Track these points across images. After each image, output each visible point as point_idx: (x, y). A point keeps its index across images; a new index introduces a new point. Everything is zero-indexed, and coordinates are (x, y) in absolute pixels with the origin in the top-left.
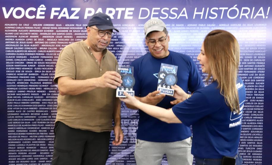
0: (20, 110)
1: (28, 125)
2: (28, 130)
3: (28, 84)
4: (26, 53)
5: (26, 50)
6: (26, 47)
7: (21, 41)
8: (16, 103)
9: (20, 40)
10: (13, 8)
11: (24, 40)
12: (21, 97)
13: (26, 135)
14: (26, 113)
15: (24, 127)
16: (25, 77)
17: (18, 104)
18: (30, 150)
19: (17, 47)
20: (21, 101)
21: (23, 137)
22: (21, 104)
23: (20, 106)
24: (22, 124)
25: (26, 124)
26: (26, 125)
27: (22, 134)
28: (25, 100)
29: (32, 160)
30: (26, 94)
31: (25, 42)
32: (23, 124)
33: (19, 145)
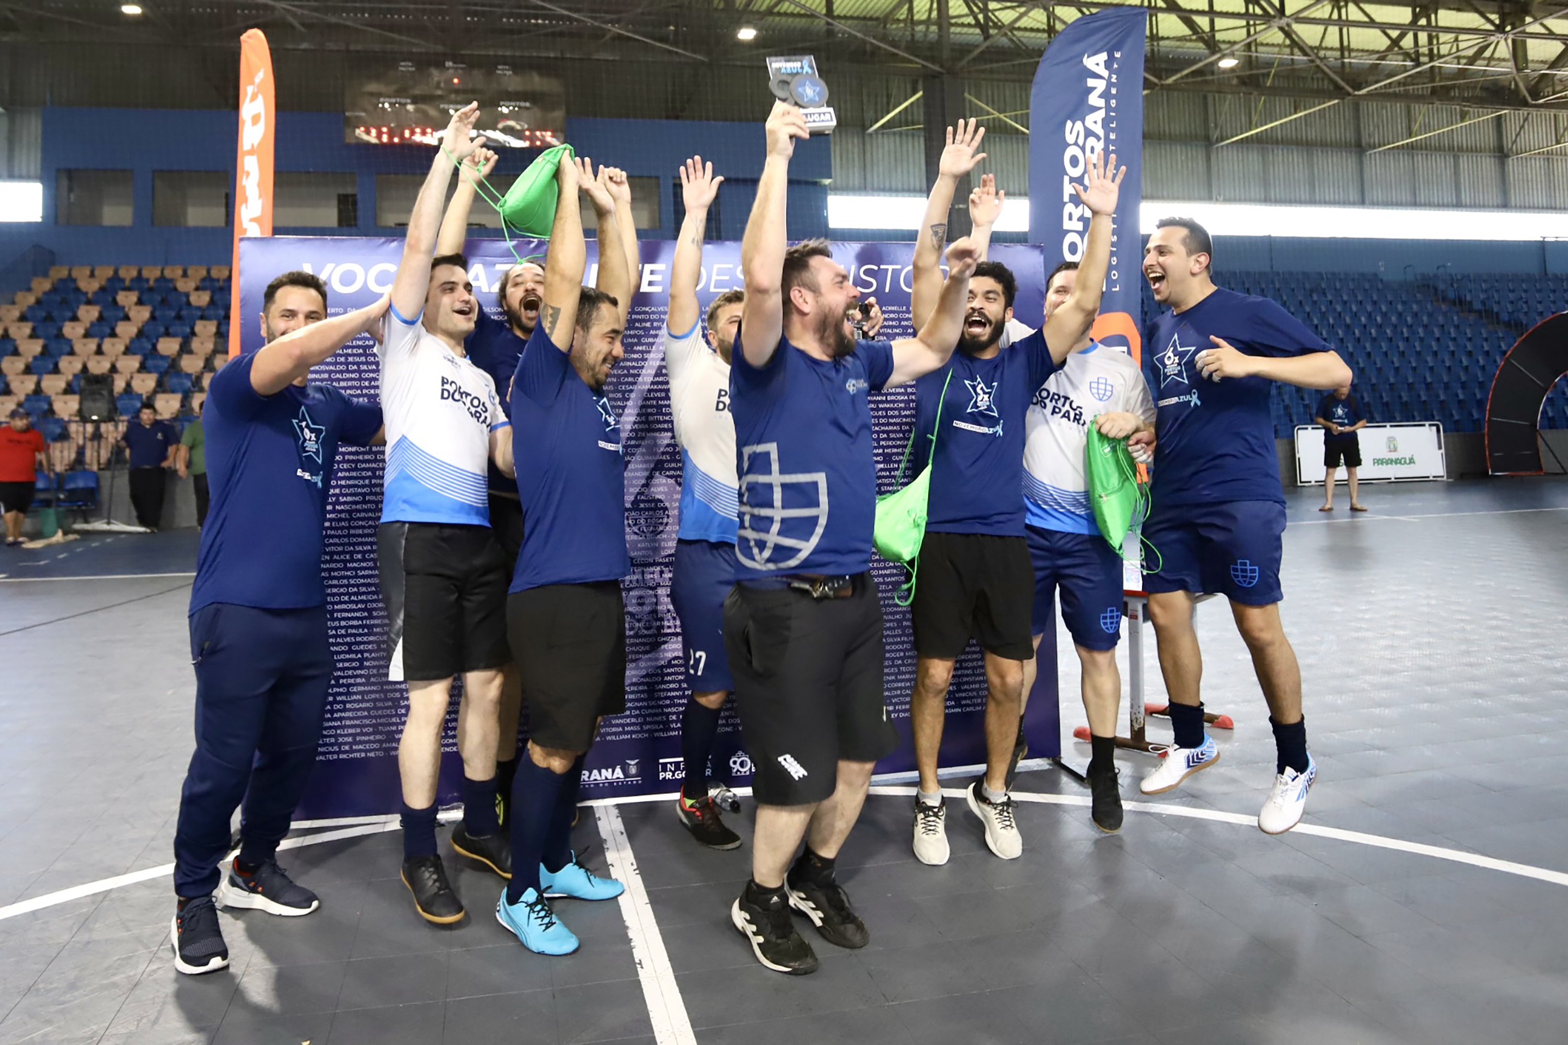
0: (347, 553)
1: (369, 597)
2: (370, 611)
3: (370, 478)
4: (366, 388)
5: (366, 379)
6: (366, 371)
7: (354, 355)
8: (333, 532)
9: (349, 351)
10: (333, 265)
11: (361, 351)
12: (350, 515)
13: (363, 627)
14: (364, 560)
15: (357, 603)
16: (361, 457)
17: (339, 537)
18: (375, 671)
19: (341, 372)
20: (349, 528)
21: (354, 631)
22: (349, 536)
23: (346, 540)
24: (350, 594)
25: (364, 593)
26: (364, 597)
27: (351, 623)
28: (360, 523)
29: (380, 700)
30: (365, 507)
31: (363, 359)
32: (355, 594)
33: (342, 656)
